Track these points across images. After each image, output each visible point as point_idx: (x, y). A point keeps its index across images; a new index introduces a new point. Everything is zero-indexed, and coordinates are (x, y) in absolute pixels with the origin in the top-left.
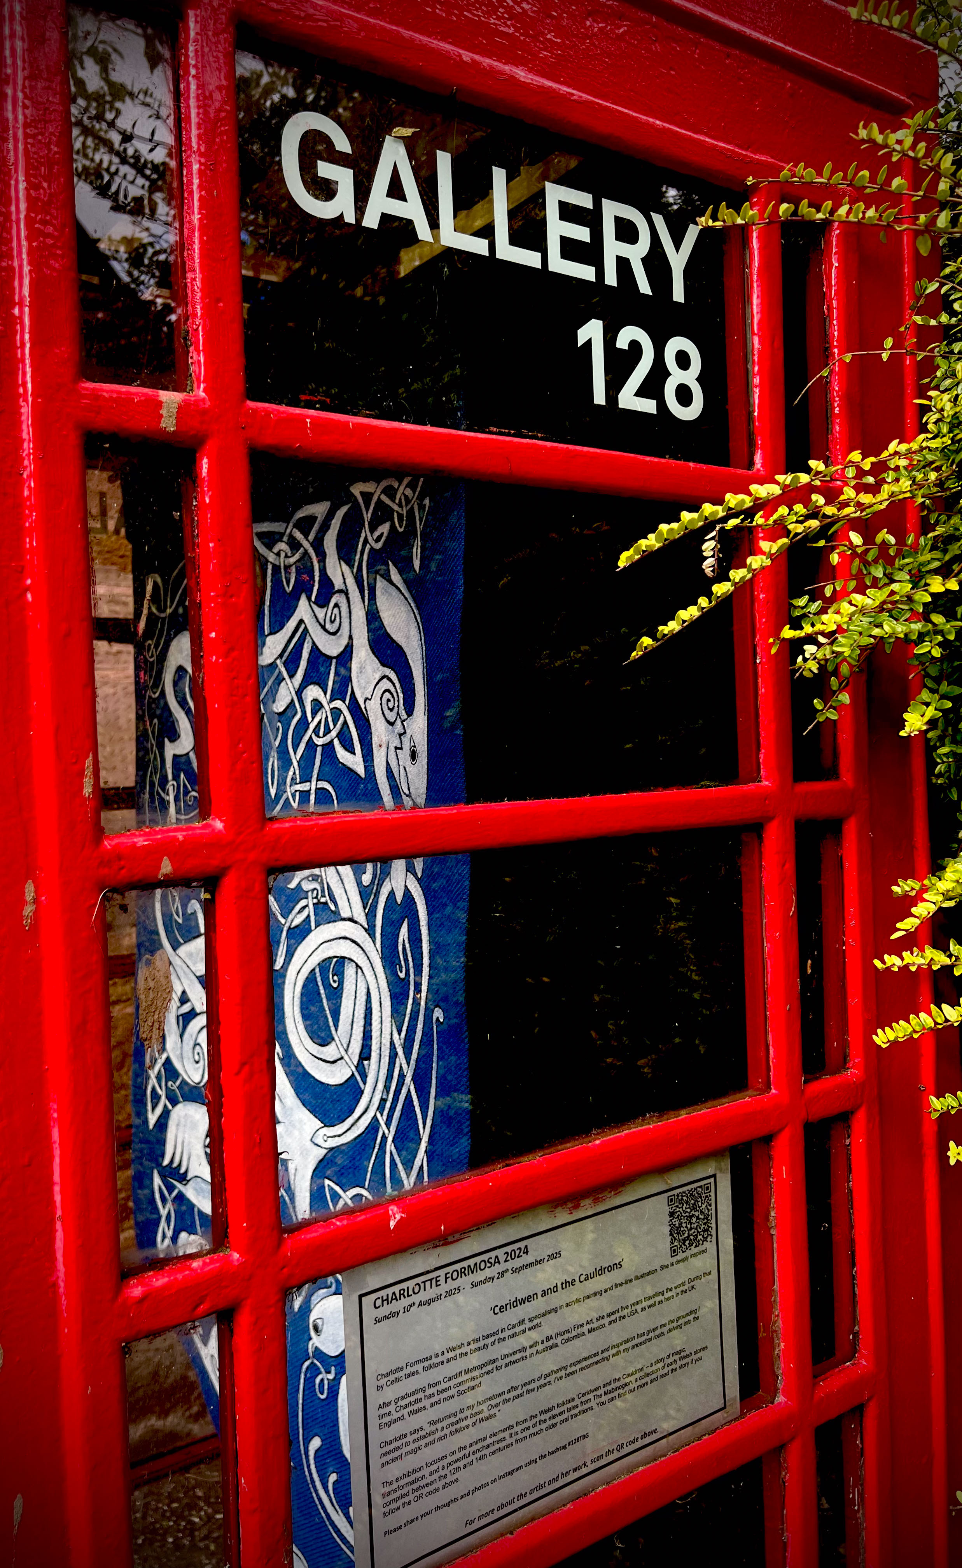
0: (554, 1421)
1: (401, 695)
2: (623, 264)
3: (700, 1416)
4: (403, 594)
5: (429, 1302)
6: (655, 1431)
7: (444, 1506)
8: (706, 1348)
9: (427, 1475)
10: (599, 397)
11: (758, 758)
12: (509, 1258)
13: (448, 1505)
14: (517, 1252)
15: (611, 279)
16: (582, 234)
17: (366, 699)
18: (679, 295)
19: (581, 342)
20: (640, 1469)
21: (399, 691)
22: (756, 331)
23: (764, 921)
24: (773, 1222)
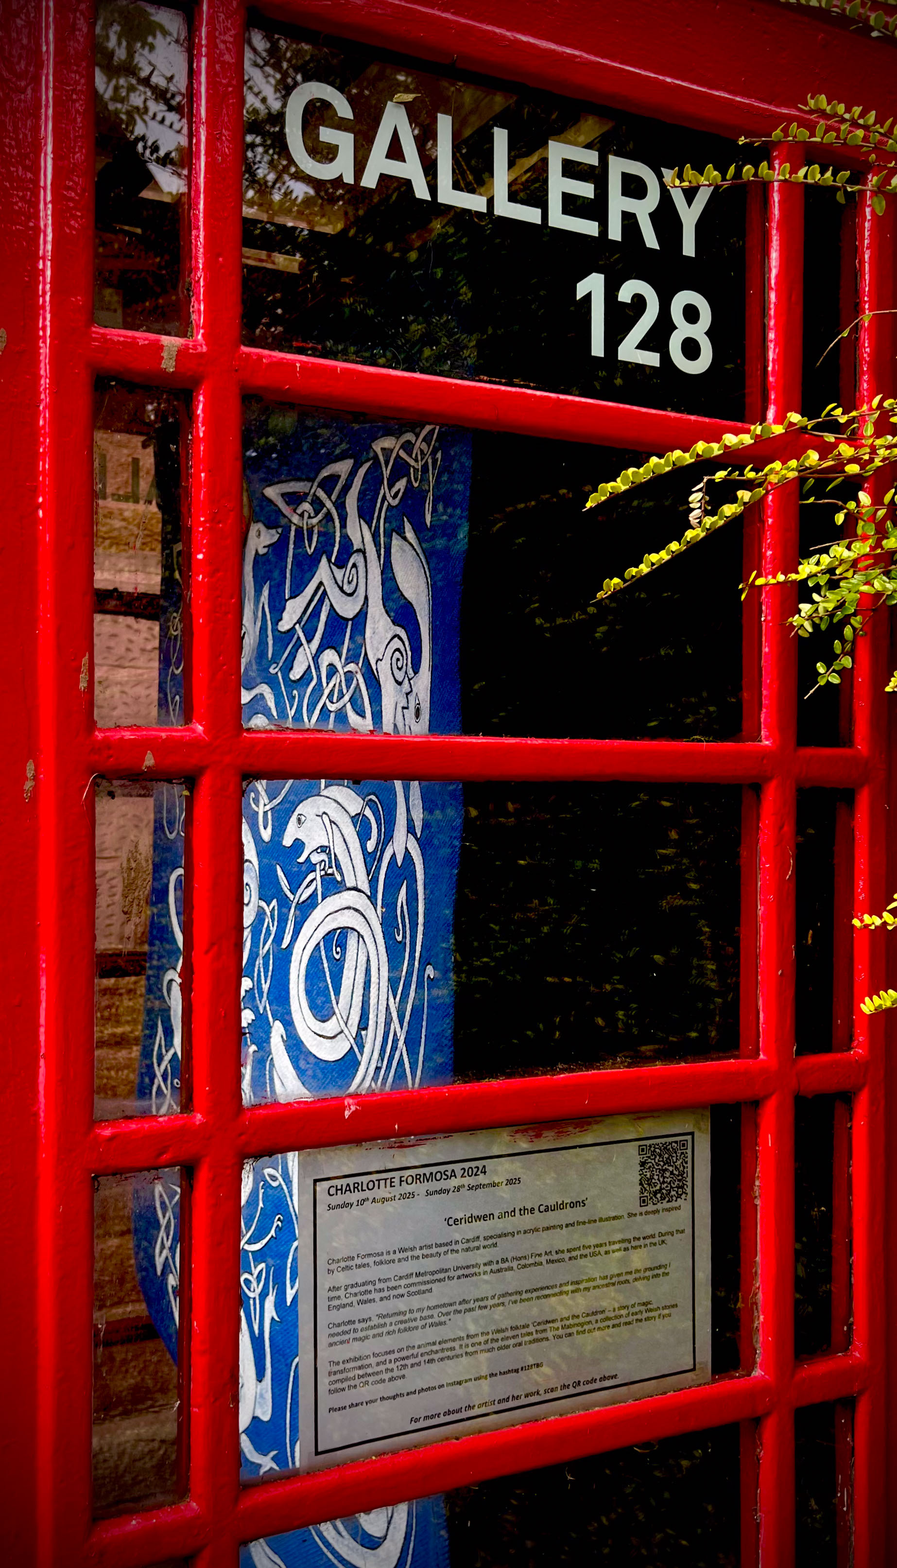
0: (506, 1343)
1: (409, 653)
2: (629, 219)
3: (667, 1373)
4: (415, 550)
5: (384, 1200)
6: (615, 1376)
7: (389, 1398)
8: (676, 1306)
9: (374, 1365)
10: (598, 349)
11: (760, 718)
12: (466, 1174)
13: (394, 1398)
14: (475, 1170)
15: (616, 234)
16: (586, 190)
17: (378, 660)
18: (689, 249)
19: (580, 295)
20: (597, 1409)
21: (408, 649)
22: (773, 285)
23: (759, 883)
24: (757, 1191)
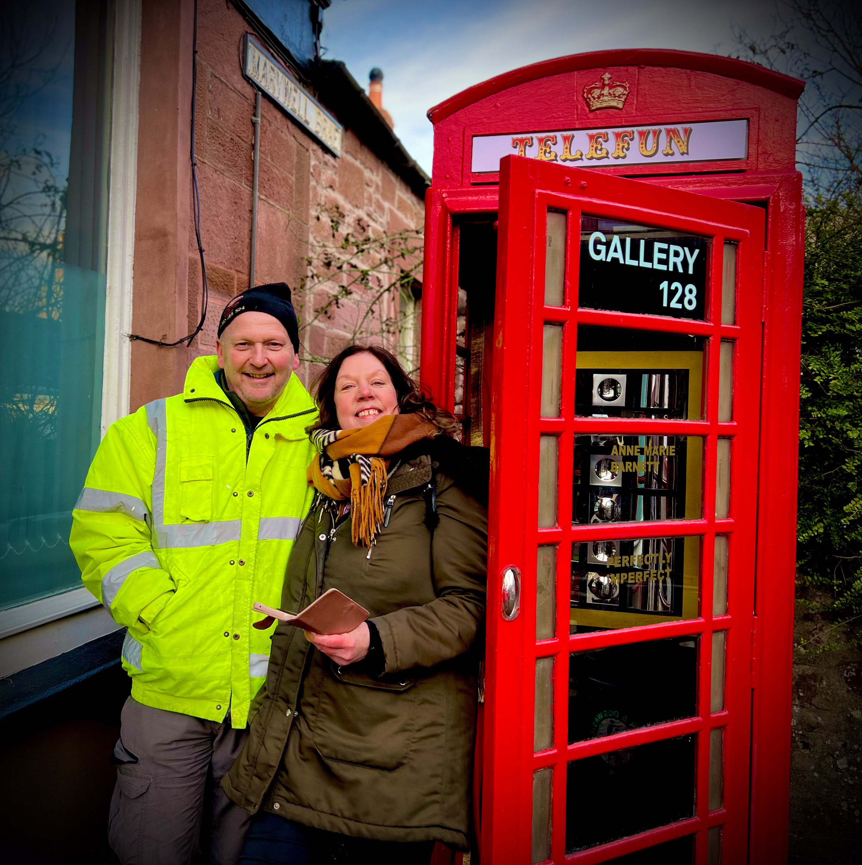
2: (675, 265)
10: (665, 304)
15: (671, 269)
16: (664, 256)
18: (691, 271)
19: (661, 288)
